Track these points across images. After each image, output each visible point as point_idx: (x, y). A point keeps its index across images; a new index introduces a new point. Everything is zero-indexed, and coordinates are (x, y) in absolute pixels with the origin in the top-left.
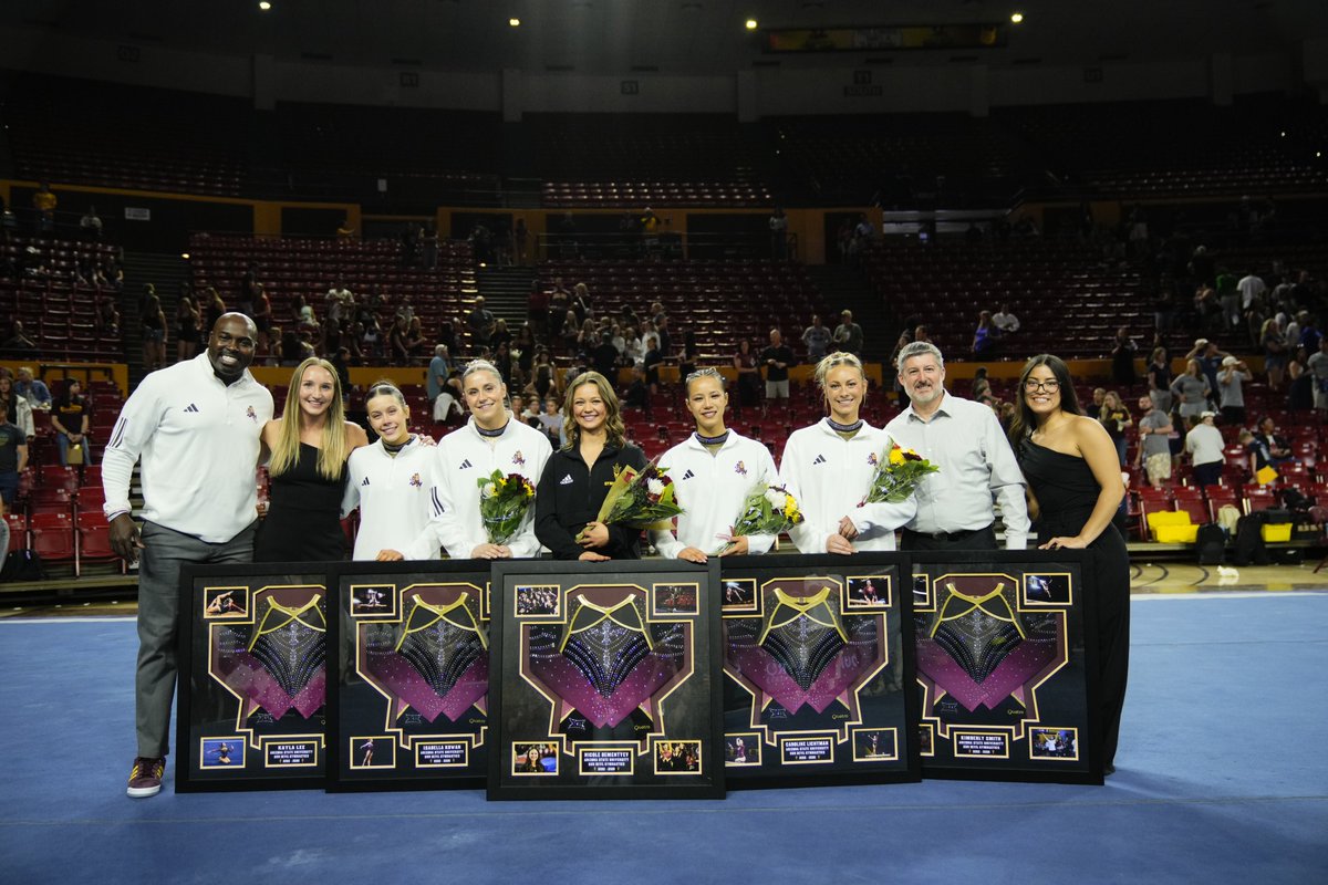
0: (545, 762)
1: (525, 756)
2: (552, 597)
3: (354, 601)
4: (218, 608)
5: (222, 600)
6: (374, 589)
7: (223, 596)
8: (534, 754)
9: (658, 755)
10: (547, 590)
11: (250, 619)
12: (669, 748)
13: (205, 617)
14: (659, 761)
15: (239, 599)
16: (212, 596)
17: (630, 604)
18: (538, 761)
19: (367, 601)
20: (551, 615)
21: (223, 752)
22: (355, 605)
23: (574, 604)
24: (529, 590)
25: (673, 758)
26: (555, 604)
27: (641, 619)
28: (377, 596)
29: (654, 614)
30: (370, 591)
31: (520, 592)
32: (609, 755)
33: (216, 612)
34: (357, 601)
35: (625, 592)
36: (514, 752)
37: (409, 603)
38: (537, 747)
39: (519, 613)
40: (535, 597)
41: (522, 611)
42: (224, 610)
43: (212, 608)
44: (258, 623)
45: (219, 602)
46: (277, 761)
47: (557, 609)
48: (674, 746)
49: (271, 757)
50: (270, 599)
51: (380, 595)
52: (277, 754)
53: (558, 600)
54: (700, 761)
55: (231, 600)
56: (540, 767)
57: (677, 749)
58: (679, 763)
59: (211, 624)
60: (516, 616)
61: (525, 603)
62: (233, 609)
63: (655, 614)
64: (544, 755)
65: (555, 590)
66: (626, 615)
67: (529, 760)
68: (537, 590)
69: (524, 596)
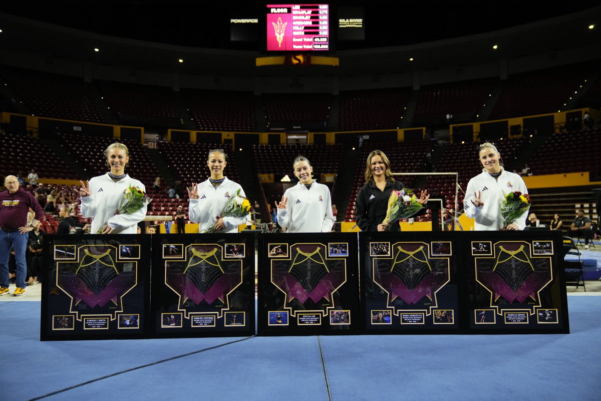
0: (385, 319)
1: (377, 316)
2: (386, 247)
3: (473, 248)
4: (274, 252)
5: (276, 249)
6: (482, 243)
7: (277, 247)
8: (381, 315)
9: (435, 316)
10: (384, 244)
11: (289, 258)
12: (440, 313)
13: (269, 257)
14: (435, 318)
15: (284, 249)
16: (272, 247)
17: (421, 251)
18: (382, 318)
19: (479, 249)
20: (386, 255)
21: (278, 318)
22: (474, 250)
23: (396, 250)
24: (376, 244)
25: (441, 317)
26: (388, 250)
27: (426, 258)
28: (483, 247)
29: (430, 255)
30: (480, 244)
31: (372, 245)
32: (413, 316)
33: (274, 255)
34: (475, 249)
35: (419, 245)
36: (372, 314)
37: (498, 250)
38: (382, 312)
39: (372, 254)
40: (379, 248)
41: (373, 253)
42: (277, 254)
43: (272, 253)
44: (293, 259)
45: (275, 250)
46: (303, 323)
47: (389, 252)
48: (442, 312)
49: (300, 320)
50: (298, 249)
51: (485, 246)
52: (303, 319)
53: (389, 249)
54: (453, 318)
55: (280, 249)
56: (383, 321)
57: (443, 313)
58: (444, 319)
59: (272, 260)
60: (371, 255)
61: (375, 250)
62: (281, 253)
63: (432, 255)
64: (385, 316)
65: (388, 244)
66: (420, 255)
67: (378, 318)
68: (379, 244)
69: (374, 247)
